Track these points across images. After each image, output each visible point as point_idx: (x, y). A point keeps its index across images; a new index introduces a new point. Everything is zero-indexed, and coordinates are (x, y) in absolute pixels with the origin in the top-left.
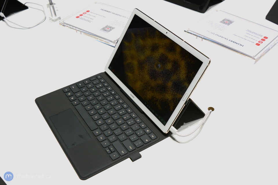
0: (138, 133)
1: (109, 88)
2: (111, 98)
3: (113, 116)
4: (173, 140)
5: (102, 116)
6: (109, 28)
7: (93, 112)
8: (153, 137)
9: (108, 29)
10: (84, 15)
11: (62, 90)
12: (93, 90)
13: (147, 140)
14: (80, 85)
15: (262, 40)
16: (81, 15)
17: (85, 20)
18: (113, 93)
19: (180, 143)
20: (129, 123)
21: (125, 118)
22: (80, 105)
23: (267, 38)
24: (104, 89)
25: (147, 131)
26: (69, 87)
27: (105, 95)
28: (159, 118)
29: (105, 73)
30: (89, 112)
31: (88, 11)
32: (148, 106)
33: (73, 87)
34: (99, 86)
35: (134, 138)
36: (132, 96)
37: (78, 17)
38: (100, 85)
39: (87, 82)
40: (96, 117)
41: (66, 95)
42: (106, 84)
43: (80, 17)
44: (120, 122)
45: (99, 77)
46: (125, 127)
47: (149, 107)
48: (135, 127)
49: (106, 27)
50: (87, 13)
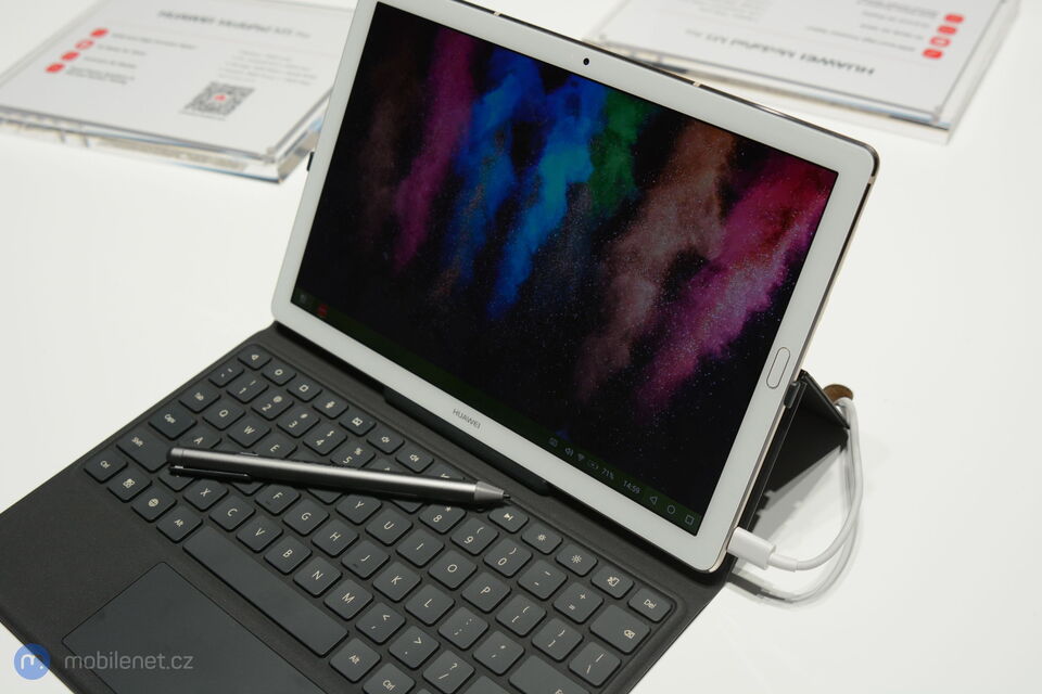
0: (572, 607)
1: (330, 405)
2: (358, 451)
3: (403, 548)
4: (752, 595)
5: (347, 559)
6: (227, 97)
7: (288, 553)
8: (651, 605)
9: (222, 98)
10: (83, 53)
11: (83, 470)
12: (249, 430)
13: (630, 634)
14: (170, 419)
15: (943, 29)
16: (70, 56)
17: (93, 75)
18: (357, 422)
19: (790, 602)
20: (502, 562)
21: (470, 540)
22: (208, 531)
23: (958, 19)
24: (304, 416)
25: (611, 580)
26: (116, 445)
27: (319, 443)
28: (654, 499)
29: (279, 328)
30: (271, 555)
31: (99, 33)
32: (569, 451)
33: (138, 442)
34: (273, 403)
35: (558, 639)
36: (465, 418)
37: (54, 68)
38: (278, 399)
39: (200, 397)
40: (318, 575)
41: (109, 489)
42: (304, 388)
43: (68, 65)
44: (453, 568)
45: (255, 357)
46: (487, 590)
47: (581, 457)
48: (542, 576)
49: (209, 91)
50: (99, 41)
